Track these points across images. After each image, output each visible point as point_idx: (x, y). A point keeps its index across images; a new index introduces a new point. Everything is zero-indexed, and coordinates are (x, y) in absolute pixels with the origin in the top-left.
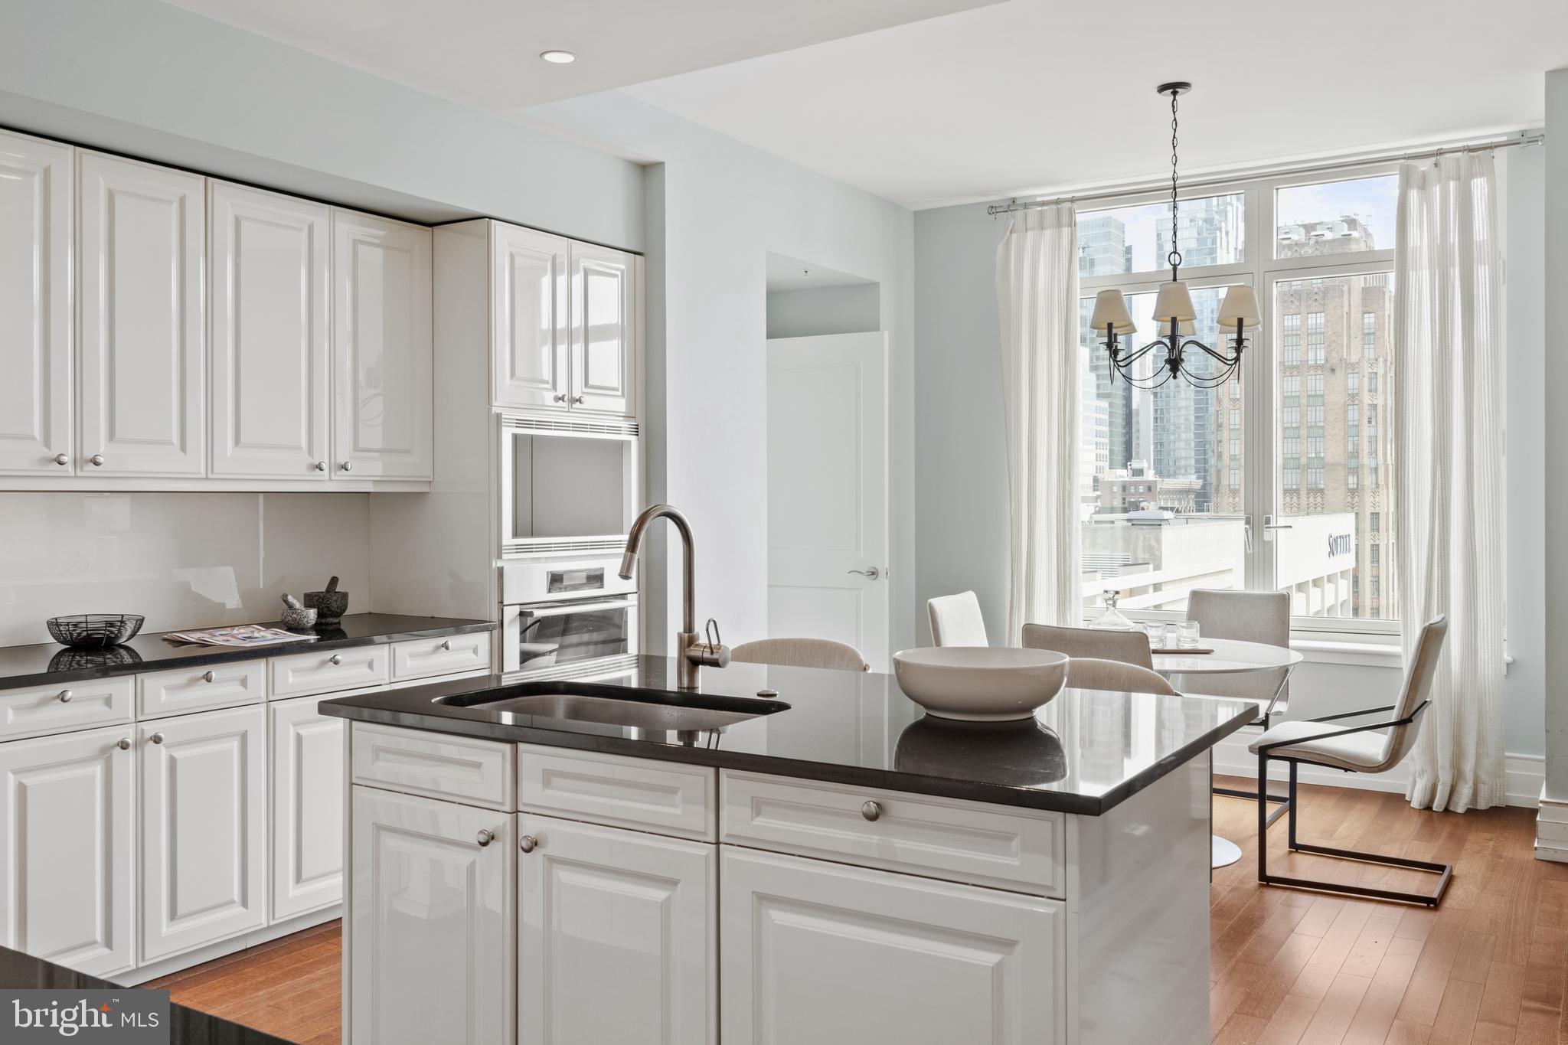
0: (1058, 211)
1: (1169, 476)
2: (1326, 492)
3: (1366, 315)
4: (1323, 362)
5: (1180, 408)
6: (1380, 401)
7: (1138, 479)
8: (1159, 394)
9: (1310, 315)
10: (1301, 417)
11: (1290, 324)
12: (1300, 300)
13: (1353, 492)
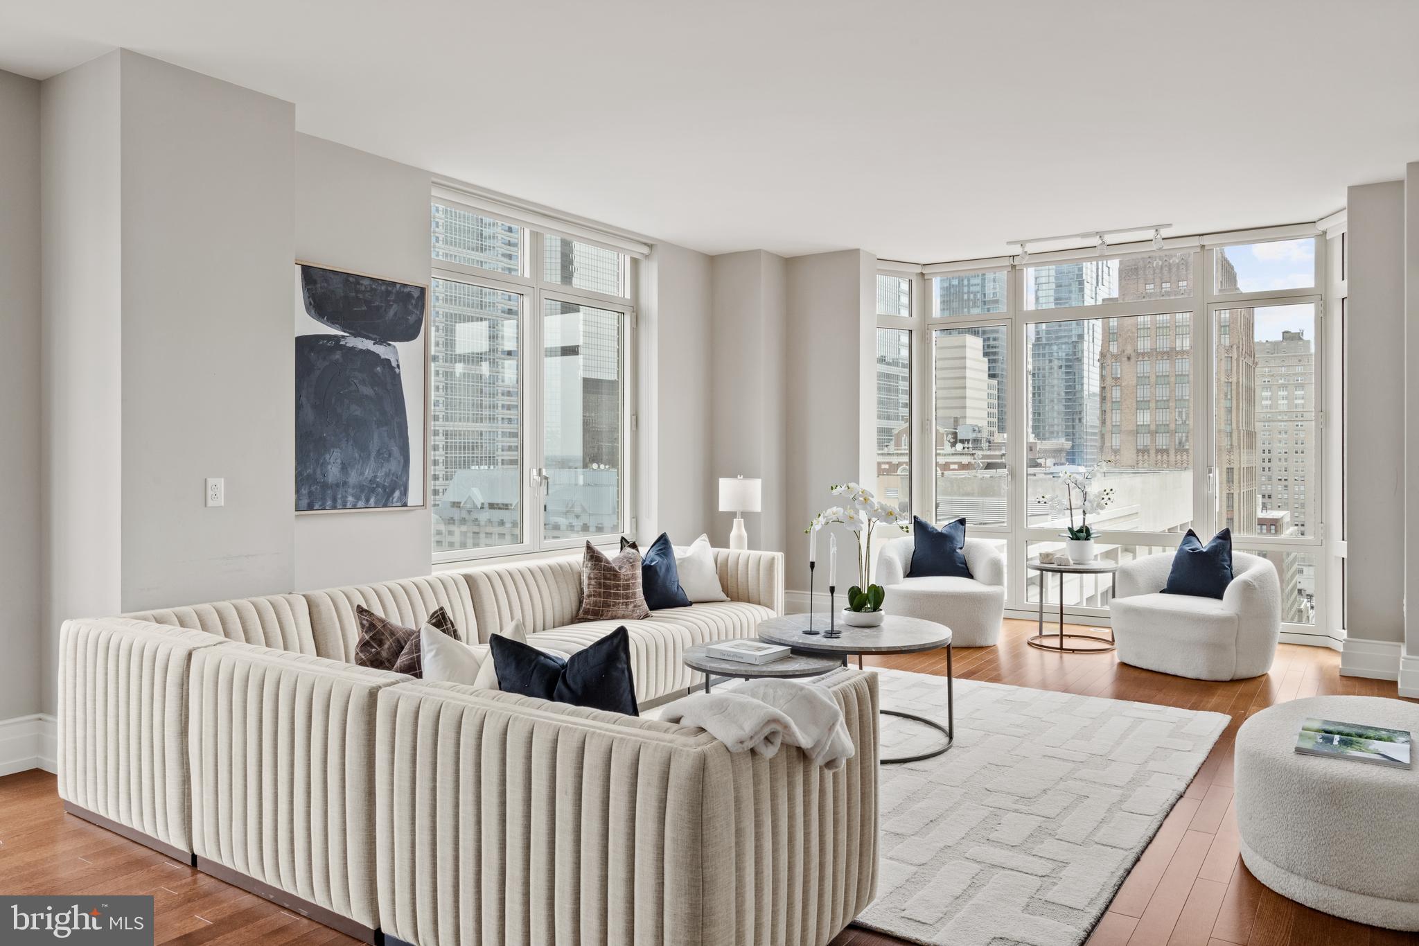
1: (1045, 439)
4: (1188, 348)
6: (1234, 379)
8: (1036, 375)
10: (1170, 392)
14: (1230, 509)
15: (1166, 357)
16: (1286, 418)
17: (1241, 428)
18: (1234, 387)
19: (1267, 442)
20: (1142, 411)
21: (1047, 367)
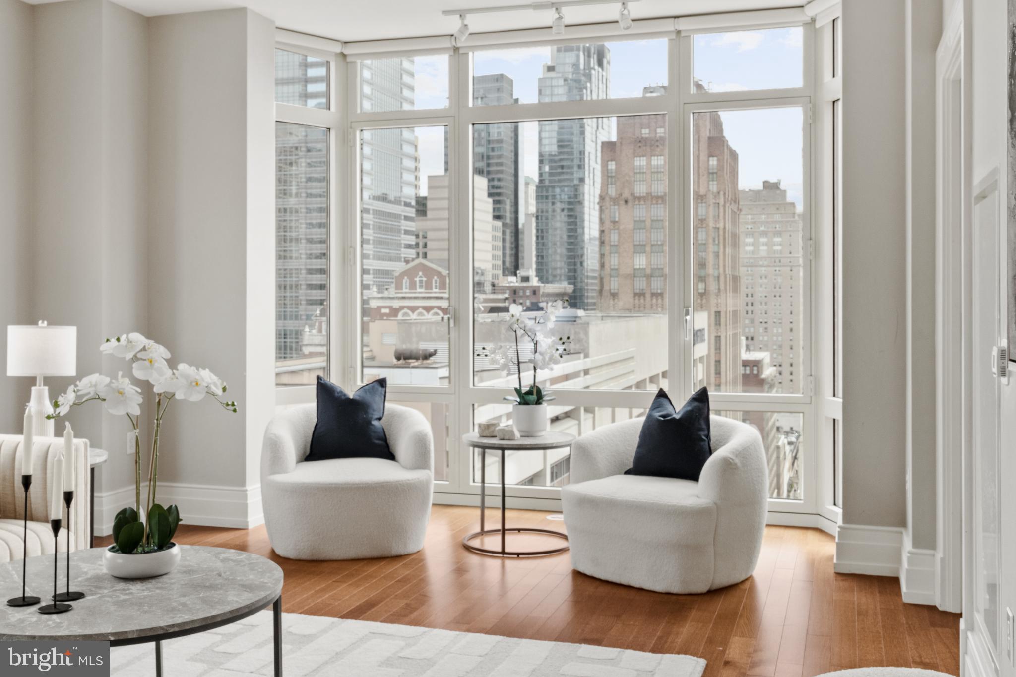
1: (548, 282)
3: (711, 159)
5: (555, 229)
6: (721, 225)
7: (525, 284)
8: (540, 218)
11: (656, 163)
13: (702, 295)
14: (718, 351)
15: (660, 202)
16: (766, 263)
17: (727, 272)
18: (721, 232)
19: (750, 287)
20: (638, 255)
21: (550, 210)
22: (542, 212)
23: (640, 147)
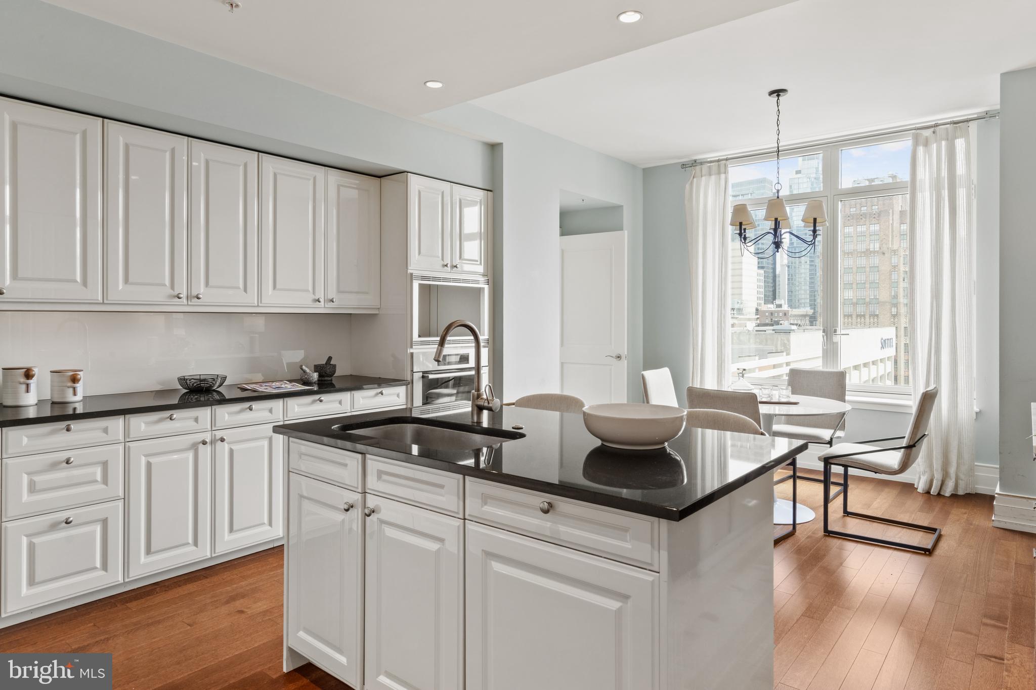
0: (719, 166)
1: (795, 308)
2: (879, 316)
3: (903, 225)
4: (878, 249)
5: (801, 274)
7: (779, 309)
9: (871, 225)
10: (866, 278)
11: (861, 230)
12: (866, 218)
13: (894, 316)
15: (863, 255)
22: (792, 263)
23: (849, 220)
